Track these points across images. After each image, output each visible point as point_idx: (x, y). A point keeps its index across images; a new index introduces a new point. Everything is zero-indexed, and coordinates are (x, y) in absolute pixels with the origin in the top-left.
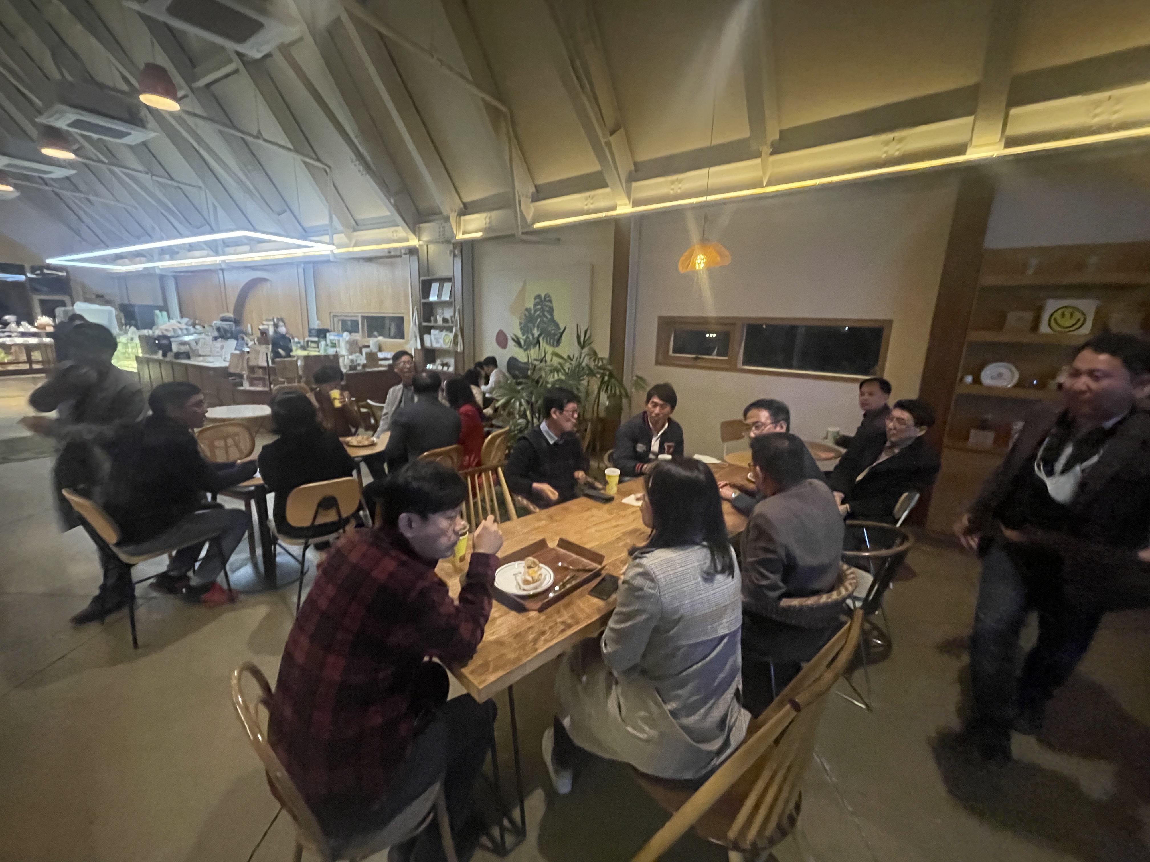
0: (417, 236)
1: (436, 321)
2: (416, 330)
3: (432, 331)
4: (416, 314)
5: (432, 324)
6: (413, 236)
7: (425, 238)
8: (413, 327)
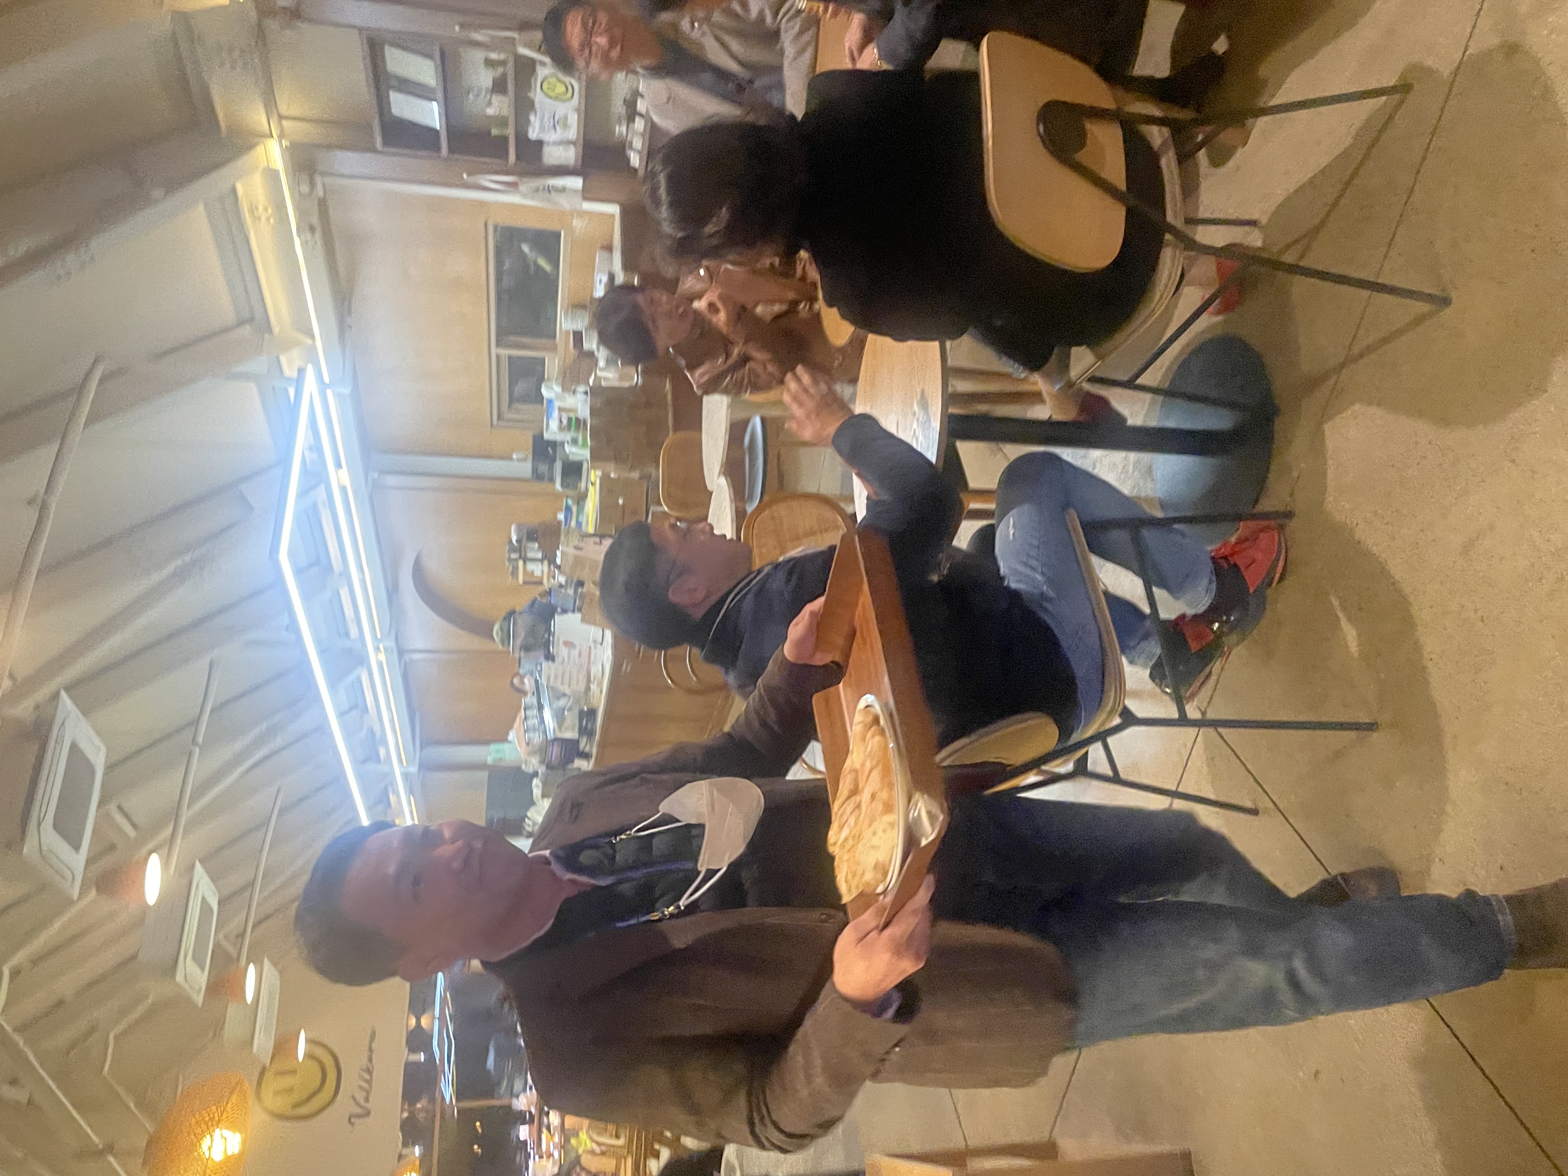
0: (256, 140)
1: (502, 122)
2: (529, 184)
3: (533, 134)
4: (486, 180)
5: (510, 132)
6: (259, 150)
7: (258, 117)
8: (524, 196)
